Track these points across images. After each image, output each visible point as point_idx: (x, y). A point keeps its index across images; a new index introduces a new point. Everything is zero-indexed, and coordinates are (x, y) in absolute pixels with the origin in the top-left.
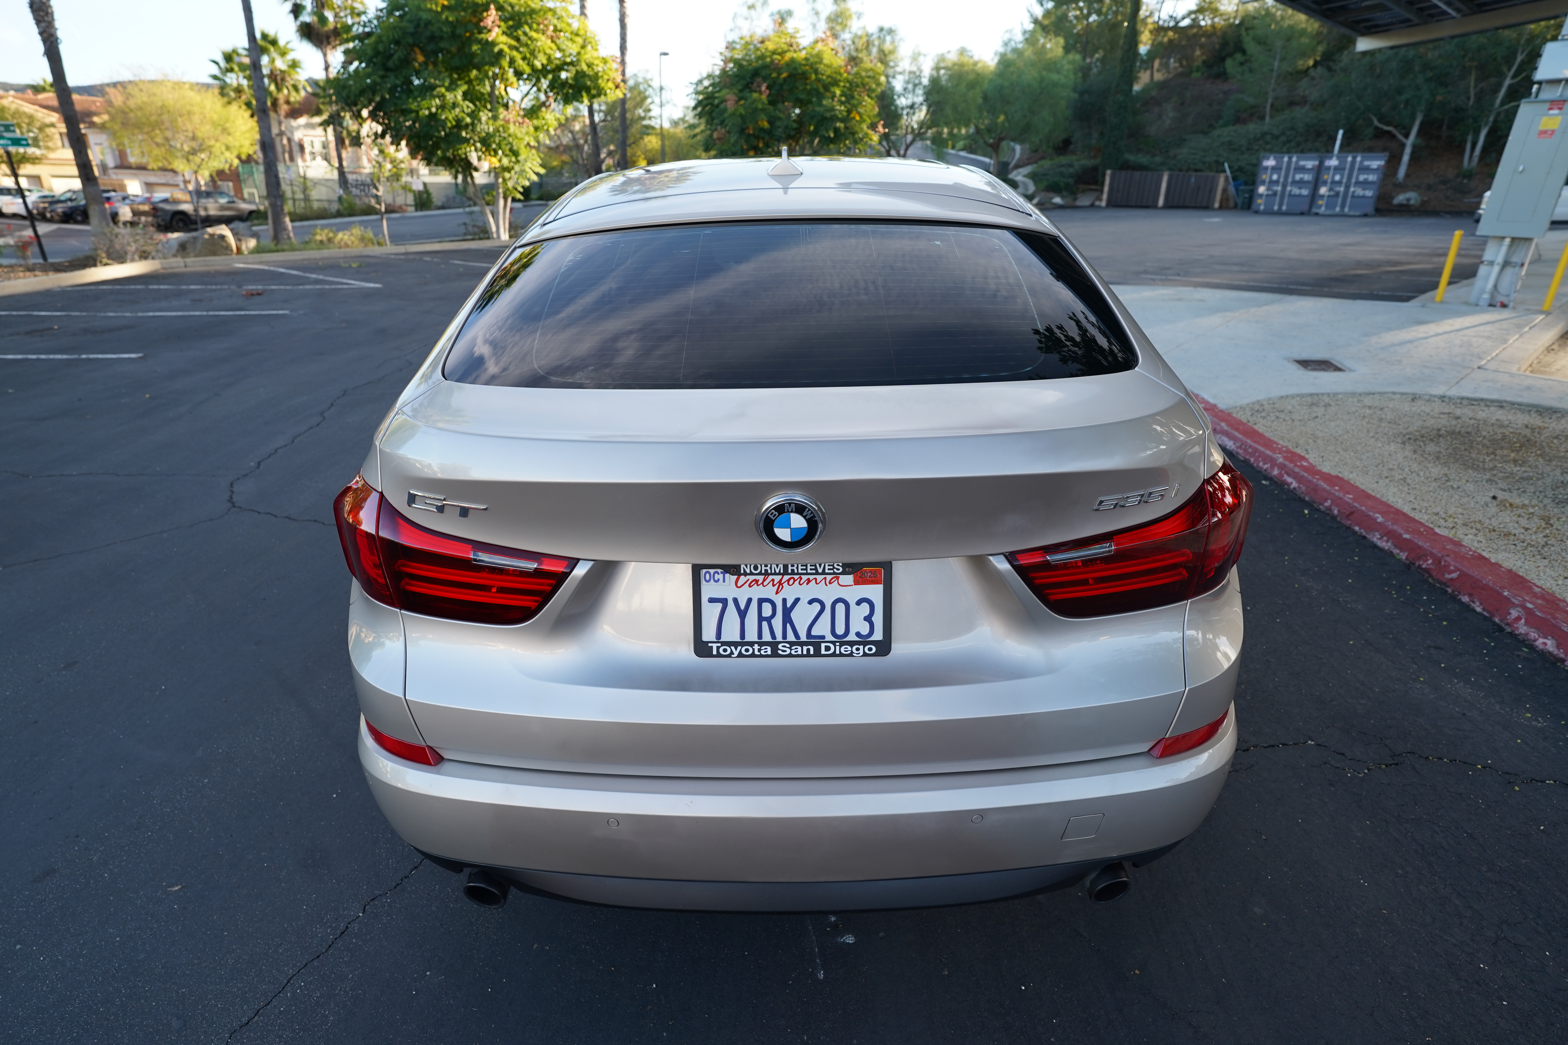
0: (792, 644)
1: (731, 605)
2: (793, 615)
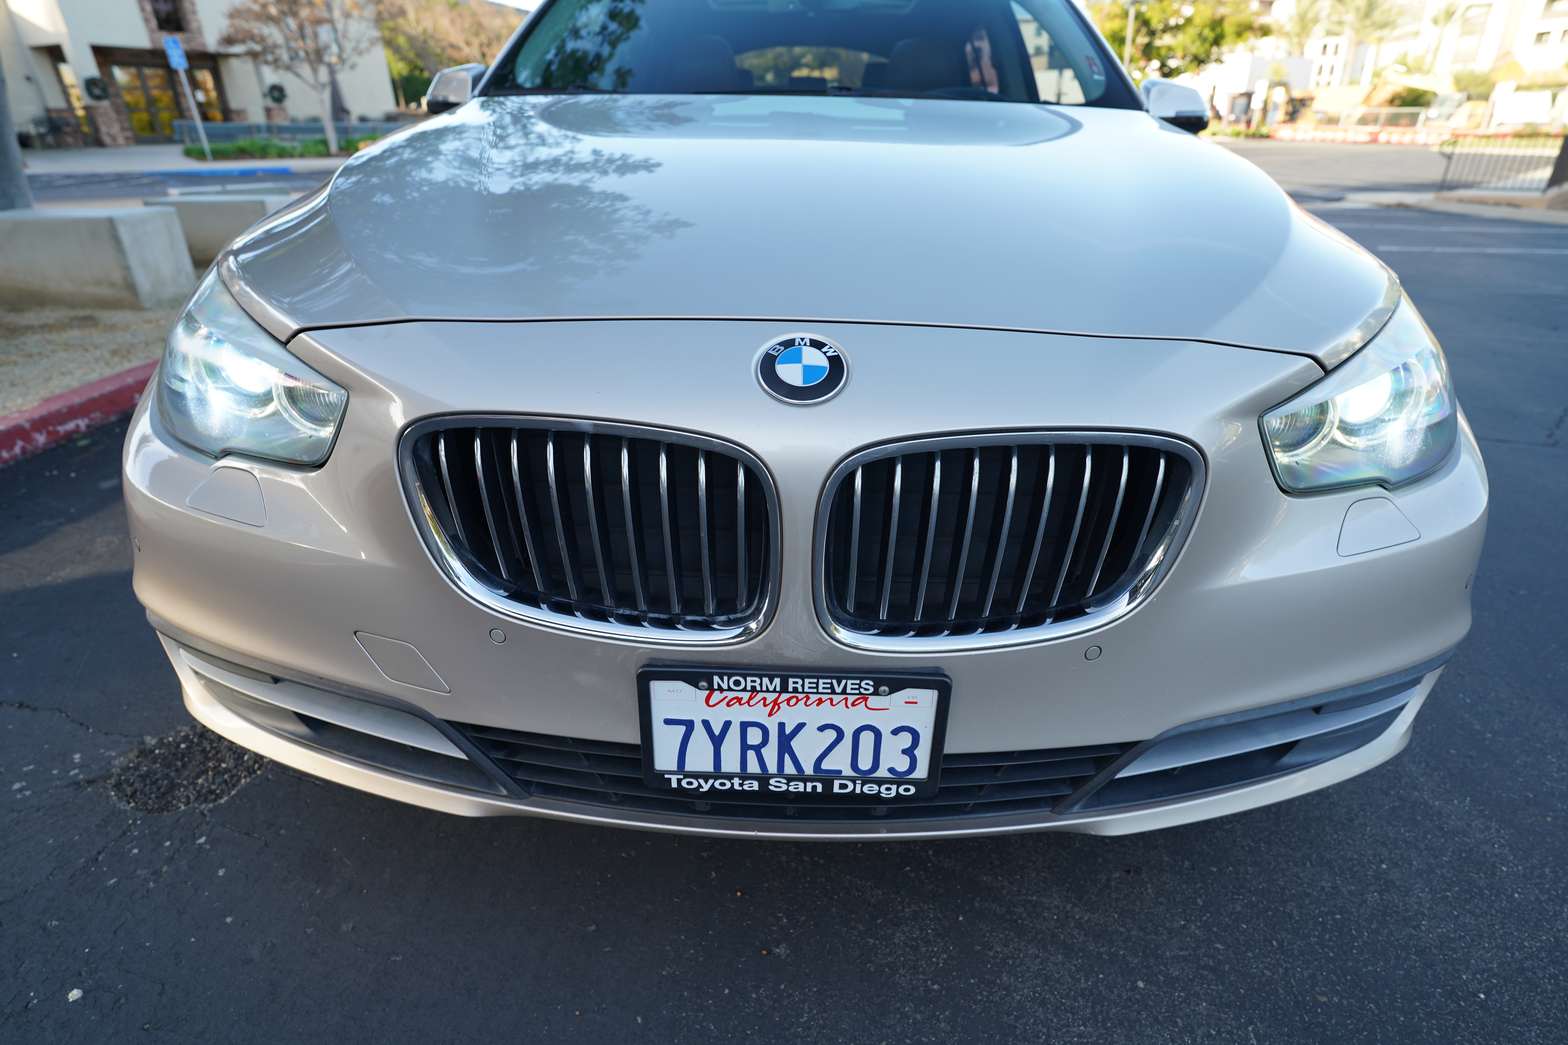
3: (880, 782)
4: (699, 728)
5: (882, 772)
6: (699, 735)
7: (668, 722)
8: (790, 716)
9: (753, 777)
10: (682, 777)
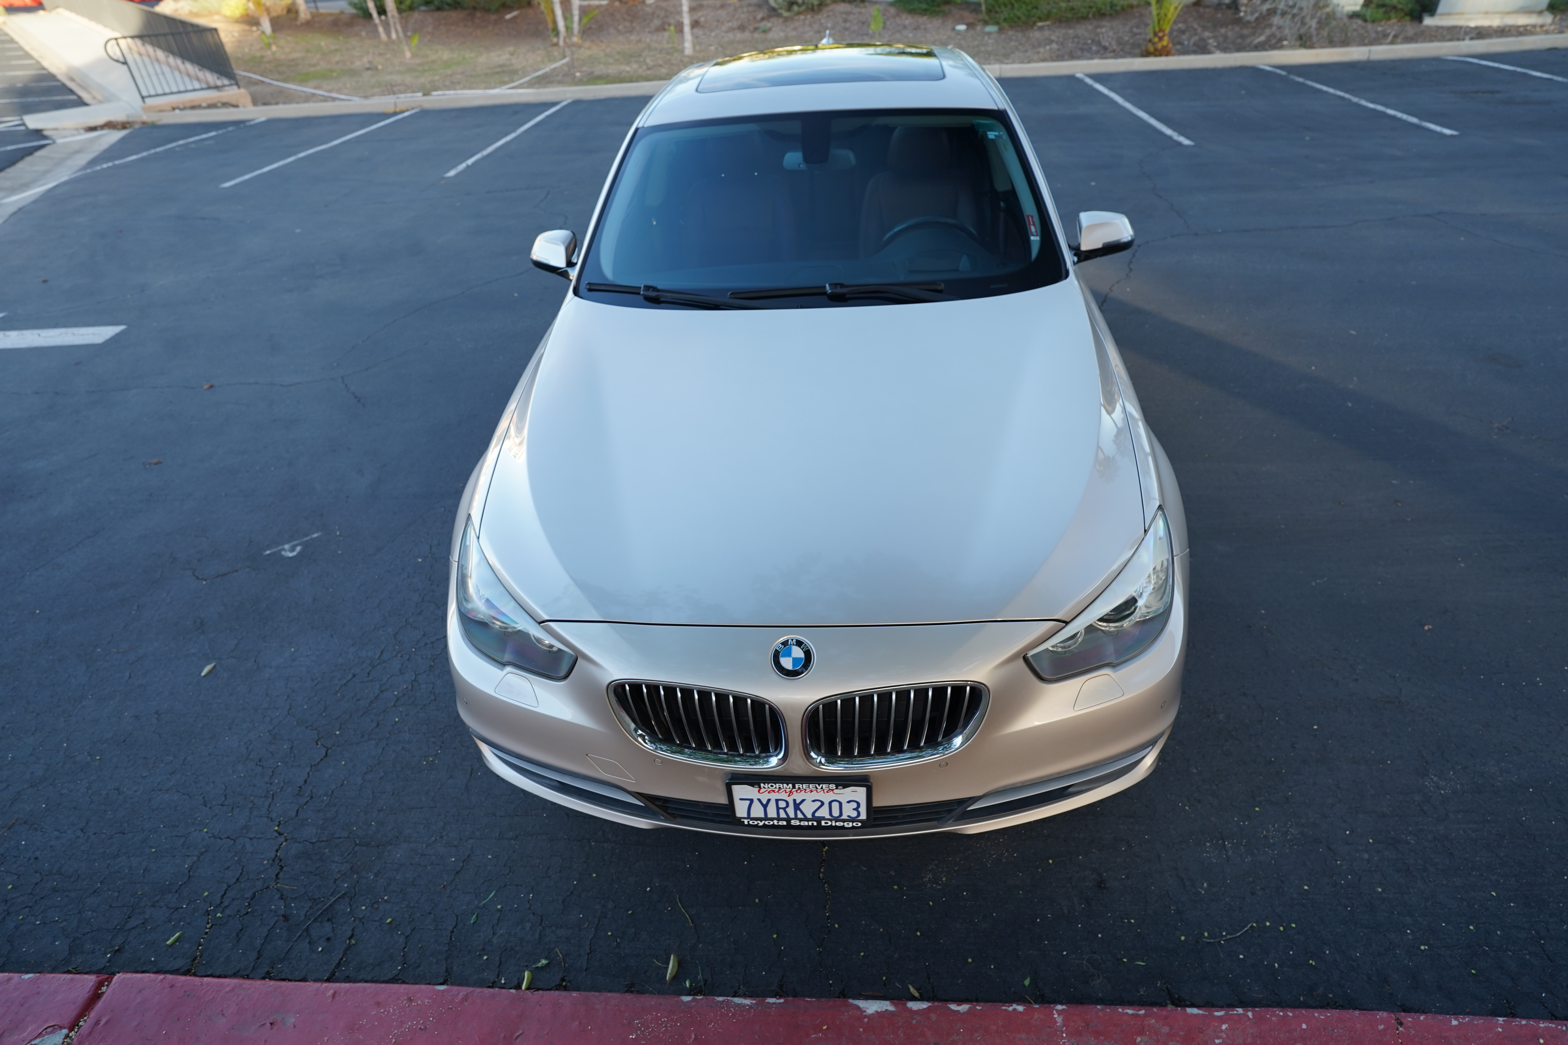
3: (844, 821)
4: (756, 803)
5: (844, 817)
6: (756, 804)
7: (741, 799)
8: (799, 797)
9: (783, 819)
10: (749, 820)
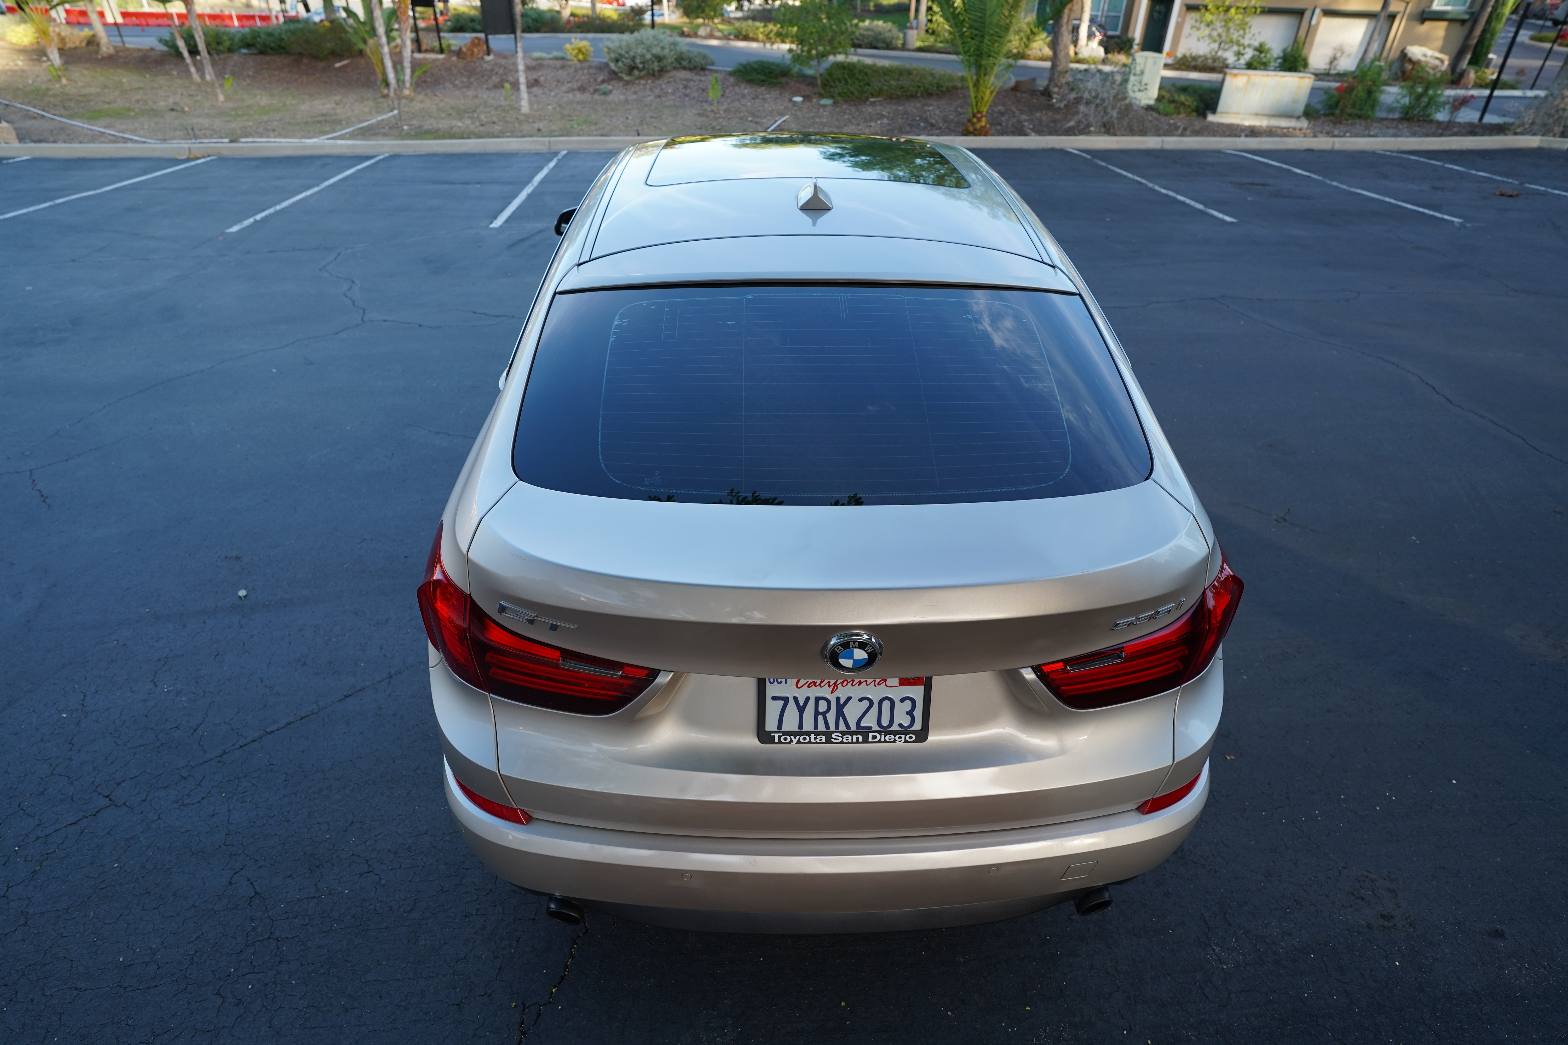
0: (843, 733)
1: (791, 702)
2: (845, 710)
